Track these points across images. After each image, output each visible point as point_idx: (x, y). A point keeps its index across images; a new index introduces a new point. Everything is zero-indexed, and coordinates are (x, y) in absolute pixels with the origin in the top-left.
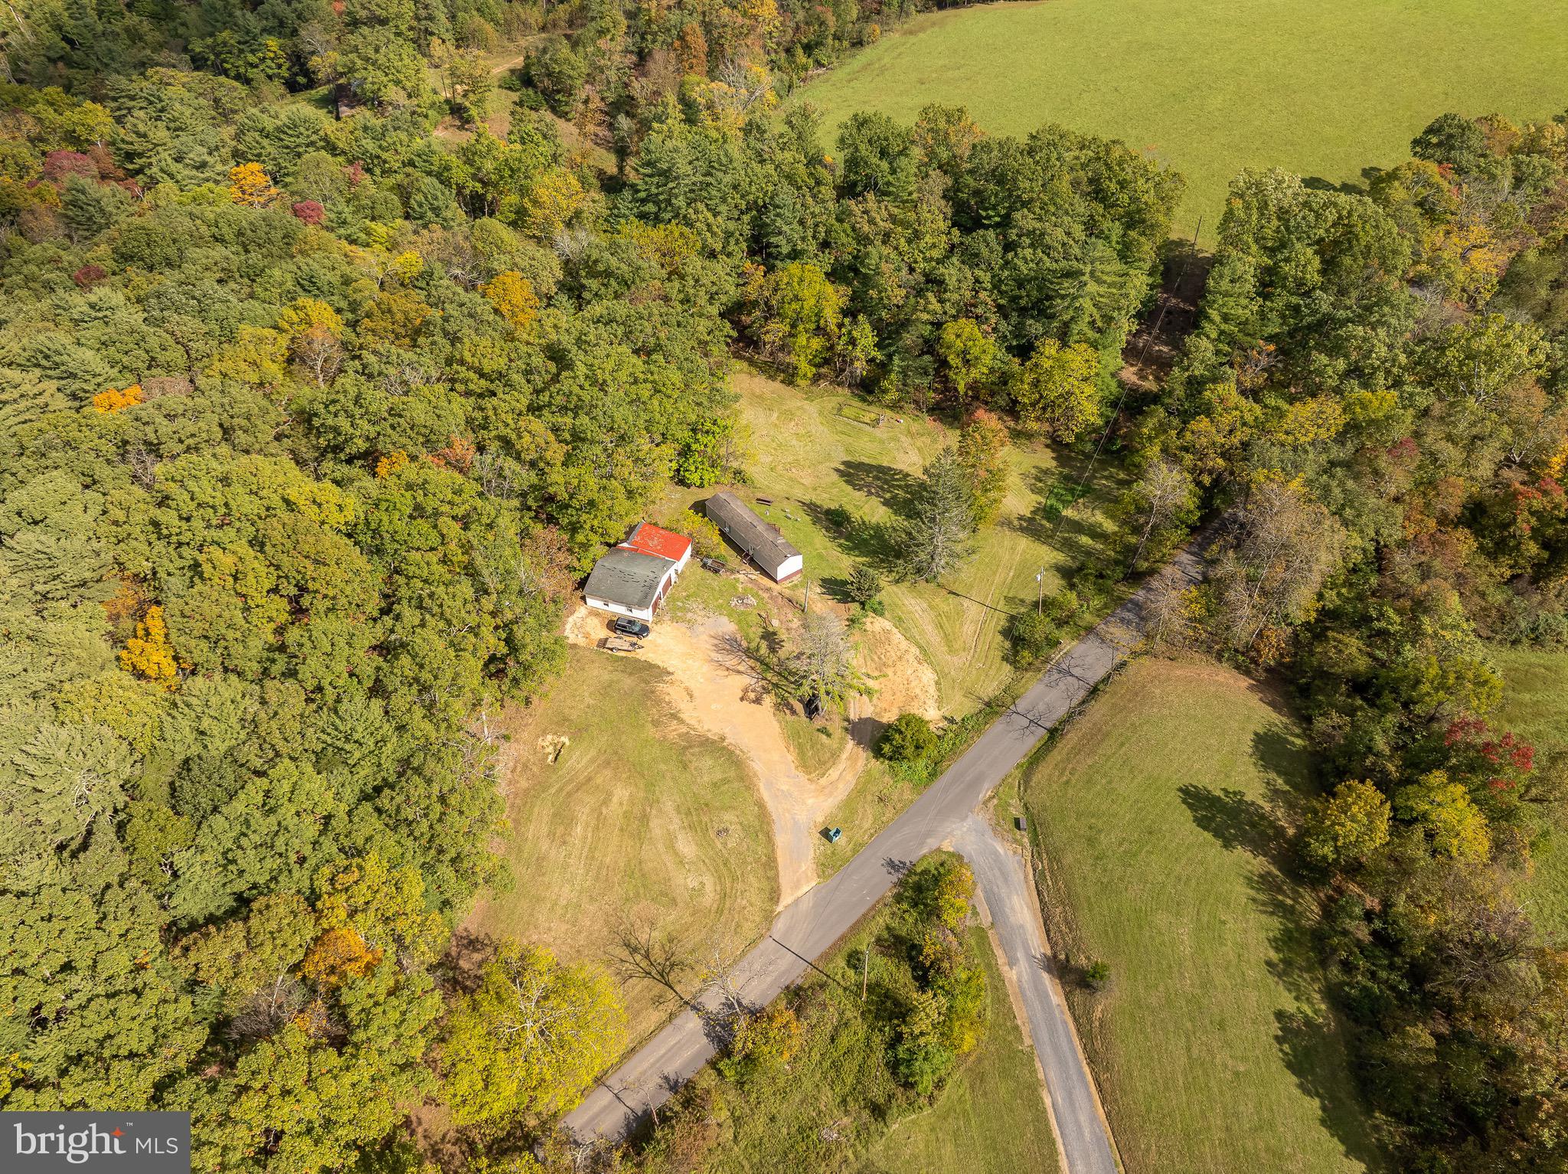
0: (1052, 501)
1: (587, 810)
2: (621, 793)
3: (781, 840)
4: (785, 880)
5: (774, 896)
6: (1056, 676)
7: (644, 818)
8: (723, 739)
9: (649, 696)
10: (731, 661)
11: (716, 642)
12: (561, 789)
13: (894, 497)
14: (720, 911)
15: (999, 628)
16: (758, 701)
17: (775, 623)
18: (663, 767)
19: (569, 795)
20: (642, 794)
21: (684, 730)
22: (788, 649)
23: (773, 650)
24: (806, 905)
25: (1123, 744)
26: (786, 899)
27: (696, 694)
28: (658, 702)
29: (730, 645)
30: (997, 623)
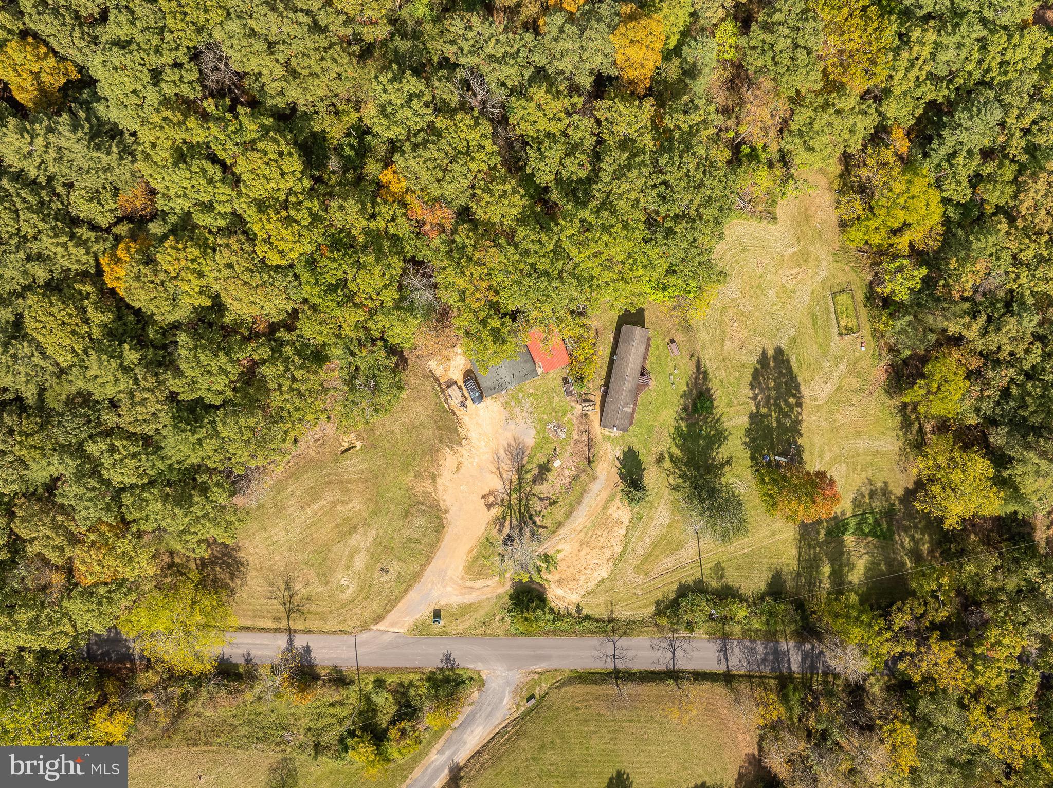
0: (853, 522)
1: (330, 499)
2: (356, 504)
3: (412, 595)
4: (390, 617)
5: (378, 619)
6: (665, 644)
7: (353, 530)
8: (446, 511)
9: (433, 453)
10: (507, 465)
11: (513, 443)
12: (328, 475)
13: (764, 416)
14: (343, 606)
15: (683, 581)
16: (489, 506)
17: (557, 463)
18: (393, 507)
19: (330, 483)
20: (365, 515)
21: (430, 489)
22: (543, 489)
23: (534, 481)
24: (387, 638)
25: (630, 721)
26: (381, 626)
27: (462, 471)
28: (434, 460)
29: (517, 454)
30: (688, 576)
